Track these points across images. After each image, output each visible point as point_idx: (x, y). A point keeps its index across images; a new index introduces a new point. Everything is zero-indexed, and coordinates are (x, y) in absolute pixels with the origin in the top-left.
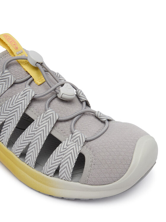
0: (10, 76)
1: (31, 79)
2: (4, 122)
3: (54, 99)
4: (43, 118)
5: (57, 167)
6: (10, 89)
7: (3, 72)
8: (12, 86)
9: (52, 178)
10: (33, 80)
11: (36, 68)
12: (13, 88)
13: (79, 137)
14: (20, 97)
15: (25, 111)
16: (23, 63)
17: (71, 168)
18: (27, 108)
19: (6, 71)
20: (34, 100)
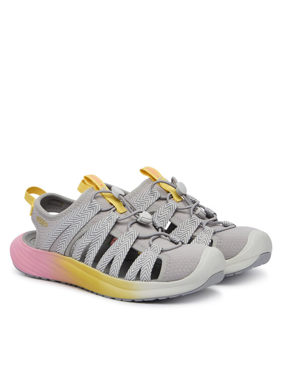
0: (97, 204)
1: (114, 208)
2: (91, 243)
3: (134, 223)
4: (126, 235)
5: (139, 270)
6: (97, 216)
7: (91, 202)
8: (98, 213)
9: (134, 282)
10: (116, 209)
11: (118, 200)
12: (99, 215)
13: (157, 247)
14: (105, 220)
15: (110, 232)
16: (107, 196)
17: (149, 273)
18: (112, 229)
19: (94, 200)
20: (117, 223)
